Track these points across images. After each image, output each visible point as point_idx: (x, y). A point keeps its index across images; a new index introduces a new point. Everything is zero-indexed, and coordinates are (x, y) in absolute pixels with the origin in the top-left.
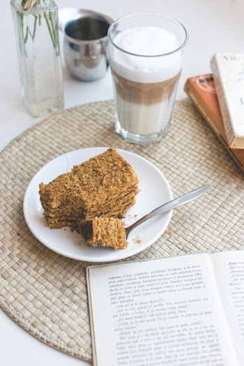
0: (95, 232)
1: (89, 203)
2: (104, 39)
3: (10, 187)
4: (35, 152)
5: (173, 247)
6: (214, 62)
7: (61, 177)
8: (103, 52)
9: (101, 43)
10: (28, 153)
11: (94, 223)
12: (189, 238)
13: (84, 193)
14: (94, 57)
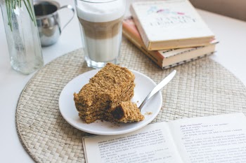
0: (125, 111)
1: (113, 96)
2: (55, 14)
3: (40, 119)
4: (43, 94)
5: (168, 115)
6: (132, 9)
7: (85, 86)
8: (56, 23)
9: (53, 16)
10: (38, 96)
11: (122, 105)
12: (175, 107)
13: (106, 91)
14: (51, 28)
